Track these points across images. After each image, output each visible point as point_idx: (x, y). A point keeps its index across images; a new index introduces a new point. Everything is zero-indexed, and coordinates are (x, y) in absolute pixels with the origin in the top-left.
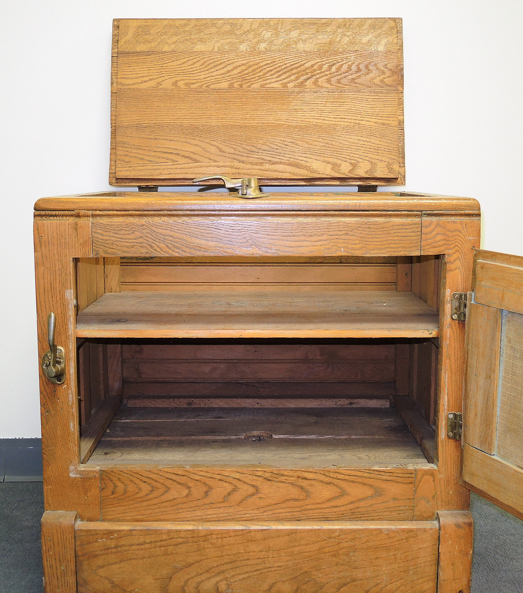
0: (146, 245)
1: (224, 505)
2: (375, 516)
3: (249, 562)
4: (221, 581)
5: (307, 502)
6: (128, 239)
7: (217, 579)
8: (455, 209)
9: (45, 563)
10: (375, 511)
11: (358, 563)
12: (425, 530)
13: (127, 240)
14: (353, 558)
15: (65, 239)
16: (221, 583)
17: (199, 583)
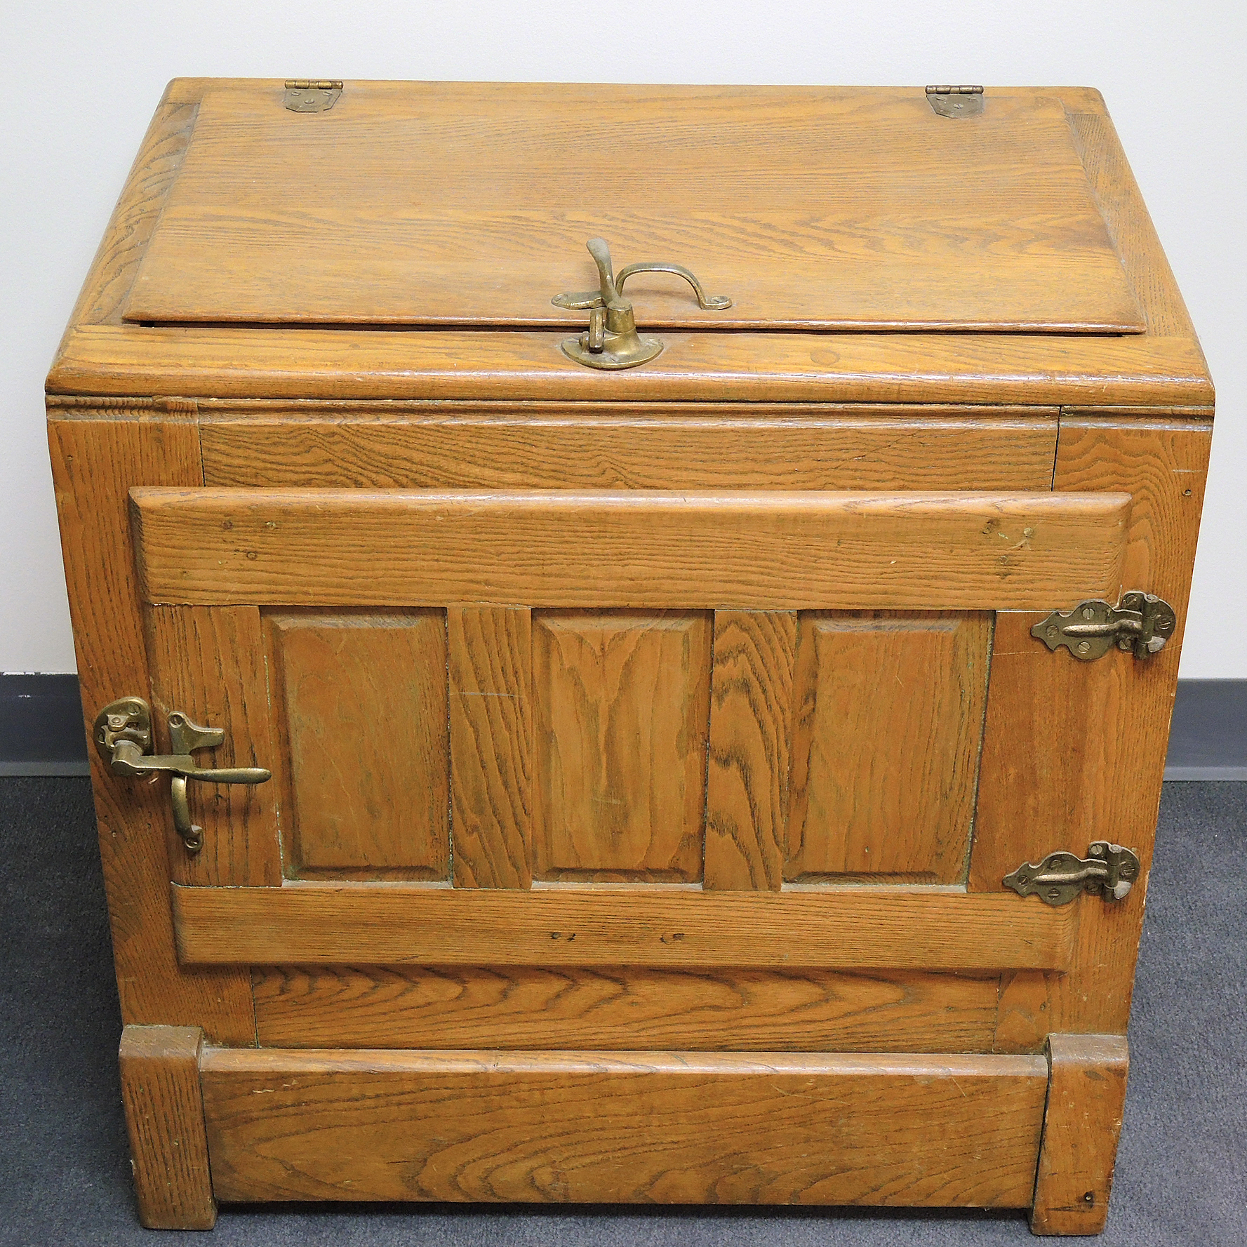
0: (342, 478)
1: (546, 1015)
2: (903, 1041)
3: (605, 1134)
4: (540, 1167)
5: (743, 1011)
6: (295, 465)
7: (533, 1163)
8: (1147, 402)
9: (134, 1134)
10: (903, 1032)
11: (855, 1138)
12: (1015, 1080)
13: (291, 468)
14: (845, 1129)
15: (133, 463)
16: (540, 1171)
17: (489, 1172)
